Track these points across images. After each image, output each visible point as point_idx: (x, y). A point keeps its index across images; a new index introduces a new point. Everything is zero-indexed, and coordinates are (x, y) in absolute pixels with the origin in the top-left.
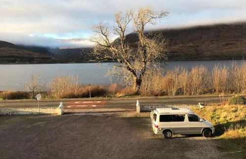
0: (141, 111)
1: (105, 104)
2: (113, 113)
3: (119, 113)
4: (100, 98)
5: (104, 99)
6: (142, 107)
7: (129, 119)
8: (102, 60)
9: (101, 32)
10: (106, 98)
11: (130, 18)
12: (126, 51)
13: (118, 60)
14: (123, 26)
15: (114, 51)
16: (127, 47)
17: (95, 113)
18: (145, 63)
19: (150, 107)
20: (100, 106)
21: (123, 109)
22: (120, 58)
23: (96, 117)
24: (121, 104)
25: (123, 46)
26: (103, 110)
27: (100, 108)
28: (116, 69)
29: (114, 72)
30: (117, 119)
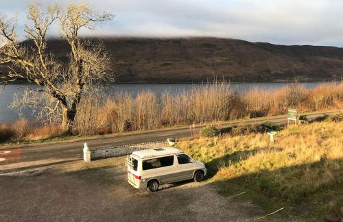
0: (92, 159)
1: (22, 154)
2: (45, 168)
3: (57, 167)
4: (6, 145)
5: (14, 146)
6: (92, 152)
7: (79, 174)
8: (5, 79)
9: (2, 33)
10: (18, 145)
11: (55, 15)
12: (50, 67)
13: (36, 81)
14: (42, 27)
15: (29, 67)
16: (49, 60)
17: (9, 171)
18: (81, 85)
19: (104, 151)
20: (13, 159)
21: (57, 158)
22: (39, 77)
23: (14, 177)
24: (51, 151)
25: (43, 58)
26: (22, 165)
27: (15, 162)
28: (30, 95)
29: (26, 100)
30: (56, 176)
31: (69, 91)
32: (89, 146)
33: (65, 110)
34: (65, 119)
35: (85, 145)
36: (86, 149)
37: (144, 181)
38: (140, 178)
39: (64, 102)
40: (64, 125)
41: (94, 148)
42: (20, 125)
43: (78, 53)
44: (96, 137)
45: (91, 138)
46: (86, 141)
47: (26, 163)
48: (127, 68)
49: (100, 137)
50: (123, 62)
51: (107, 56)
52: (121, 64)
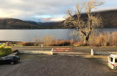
0: (94, 55)
1: (72, 50)
2: (78, 55)
3: (82, 55)
4: (68, 47)
5: (70, 47)
6: (94, 52)
7: (89, 59)
10: (71, 47)
11: (84, 6)
12: (81, 23)
13: (77, 28)
14: (79, 10)
15: (75, 23)
16: (81, 21)
17: (69, 54)
18: (91, 29)
19: (98, 53)
20: (70, 51)
21: (82, 53)
22: (78, 26)
23: (70, 56)
24: (81, 50)
25: (79, 20)
27: (70, 52)
28: (75, 32)
29: (74, 33)
30: (82, 58)
31: (87, 31)
32: (93, 50)
33: (85, 37)
34: (85, 40)
35: (92, 49)
36: (92, 51)
37: (115, 67)
38: (114, 65)
39: (85, 34)
40: (85, 42)
41: (95, 51)
42: (72, 41)
43: (91, 18)
44: (95, 47)
45: (94, 47)
46: (92, 48)
47: (73, 53)
48: (108, 22)
49: (97, 47)
50: (106, 20)
51: (101, 18)
52: (106, 21)
